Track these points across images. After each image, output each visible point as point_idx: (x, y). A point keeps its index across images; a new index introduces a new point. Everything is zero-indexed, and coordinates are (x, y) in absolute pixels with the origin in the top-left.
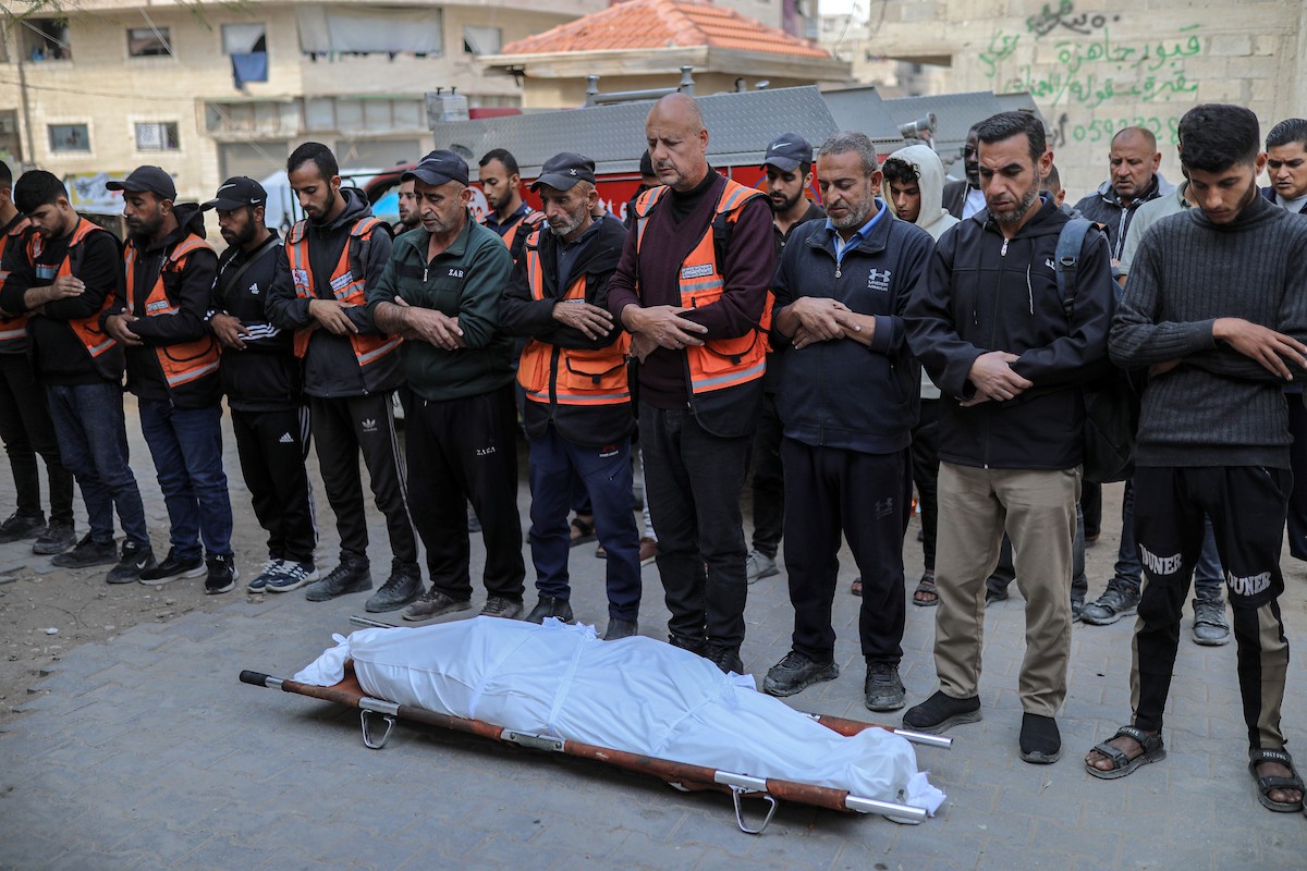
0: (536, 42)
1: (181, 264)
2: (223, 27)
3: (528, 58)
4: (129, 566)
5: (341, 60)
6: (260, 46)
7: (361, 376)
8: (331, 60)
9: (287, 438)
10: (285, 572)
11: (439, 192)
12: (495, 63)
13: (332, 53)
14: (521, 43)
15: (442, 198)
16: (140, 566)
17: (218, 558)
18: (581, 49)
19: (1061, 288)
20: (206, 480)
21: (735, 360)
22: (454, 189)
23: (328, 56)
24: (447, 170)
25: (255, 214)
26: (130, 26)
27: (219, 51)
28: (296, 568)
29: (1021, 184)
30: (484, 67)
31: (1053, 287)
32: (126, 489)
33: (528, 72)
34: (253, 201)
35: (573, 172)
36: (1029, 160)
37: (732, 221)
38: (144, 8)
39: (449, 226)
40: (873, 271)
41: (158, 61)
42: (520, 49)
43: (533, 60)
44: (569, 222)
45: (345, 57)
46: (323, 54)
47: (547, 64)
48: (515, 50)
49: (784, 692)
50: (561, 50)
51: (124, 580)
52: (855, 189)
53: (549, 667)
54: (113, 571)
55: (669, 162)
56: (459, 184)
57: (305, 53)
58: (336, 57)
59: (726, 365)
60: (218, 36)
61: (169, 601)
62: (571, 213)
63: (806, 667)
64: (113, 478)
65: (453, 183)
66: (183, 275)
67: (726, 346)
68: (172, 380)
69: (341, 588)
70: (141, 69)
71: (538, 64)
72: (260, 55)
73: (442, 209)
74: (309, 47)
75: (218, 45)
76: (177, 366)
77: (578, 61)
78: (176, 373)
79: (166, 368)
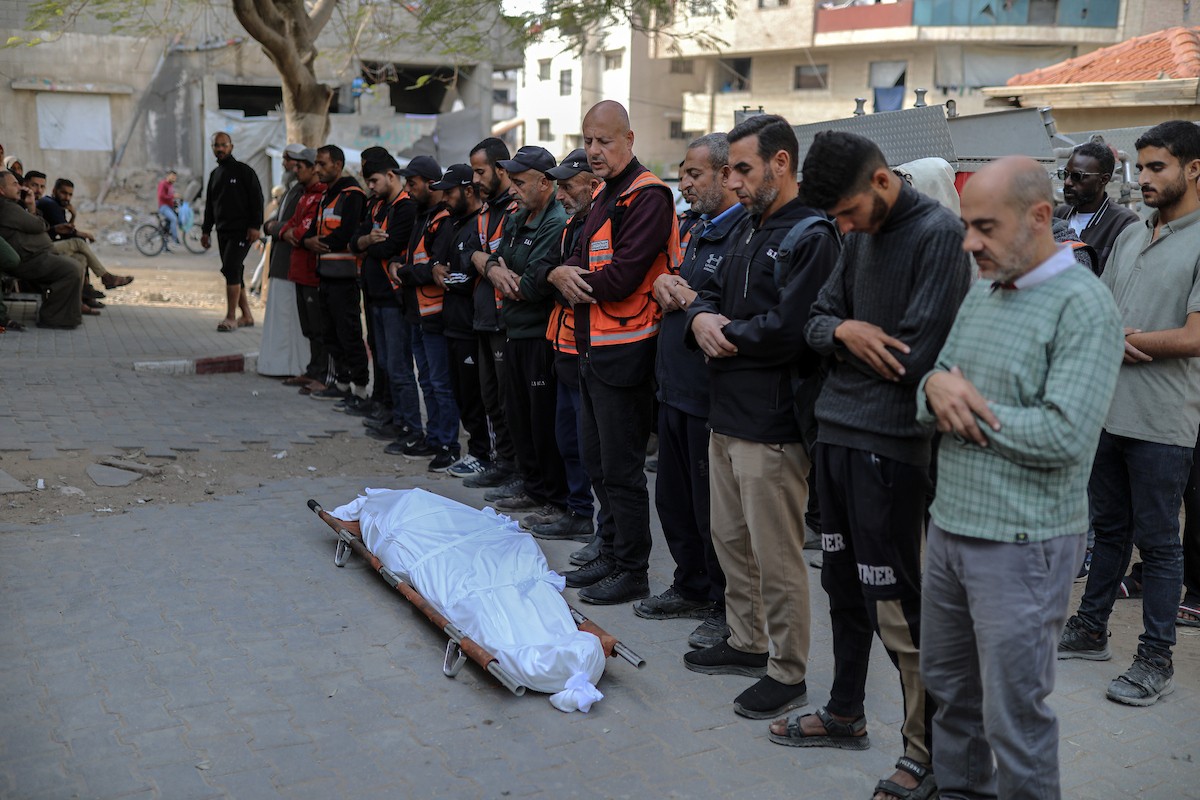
0: (1040, 75)
1: (435, 226)
2: (871, 64)
3: (1025, 90)
4: (402, 442)
5: (970, 93)
6: (901, 81)
7: (497, 316)
8: (961, 94)
9: (469, 360)
10: (466, 463)
11: (520, 178)
12: (997, 94)
13: (963, 88)
14: (1025, 76)
15: (523, 182)
16: (408, 445)
17: (445, 447)
18: (1078, 81)
19: (777, 277)
20: (440, 387)
21: (623, 321)
22: (533, 176)
23: (959, 91)
24: (528, 161)
25: (466, 192)
26: (798, 63)
27: (865, 86)
28: (474, 462)
29: (752, 181)
30: (987, 98)
31: (771, 275)
32: (405, 387)
33: (1025, 103)
34: (463, 183)
35: (576, 165)
36: (759, 160)
37: (625, 206)
38: (808, 49)
39: (532, 205)
40: (712, 256)
41: (816, 93)
42: (1024, 81)
43: (1030, 92)
44: (573, 204)
45: (974, 92)
46: (954, 88)
47: (1042, 95)
48: (1018, 82)
49: (646, 615)
50: (1059, 83)
51: (393, 452)
52: (702, 178)
53: (440, 534)
54: (390, 445)
55: (602, 156)
56: (538, 172)
57: (938, 87)
58: (966, 91)
59: (616, 325)
60: (866, 72)
61: (398, 469)
62: (575, 198)
63: (676, 600)
64: (396, 378)
65: (532, 171)
66: (436, 233)
67: (618, 309)
68: (423, 311)
69: (488, 481)
70: (801, 99)
71: (1033, 96)
72: (900, 88)
73: (524, 191)
74: (942, 82)
75: (866, 79)
76: (428, 301)
77: (1069, 93)
78: (426, 306)
79: (420, 302)
